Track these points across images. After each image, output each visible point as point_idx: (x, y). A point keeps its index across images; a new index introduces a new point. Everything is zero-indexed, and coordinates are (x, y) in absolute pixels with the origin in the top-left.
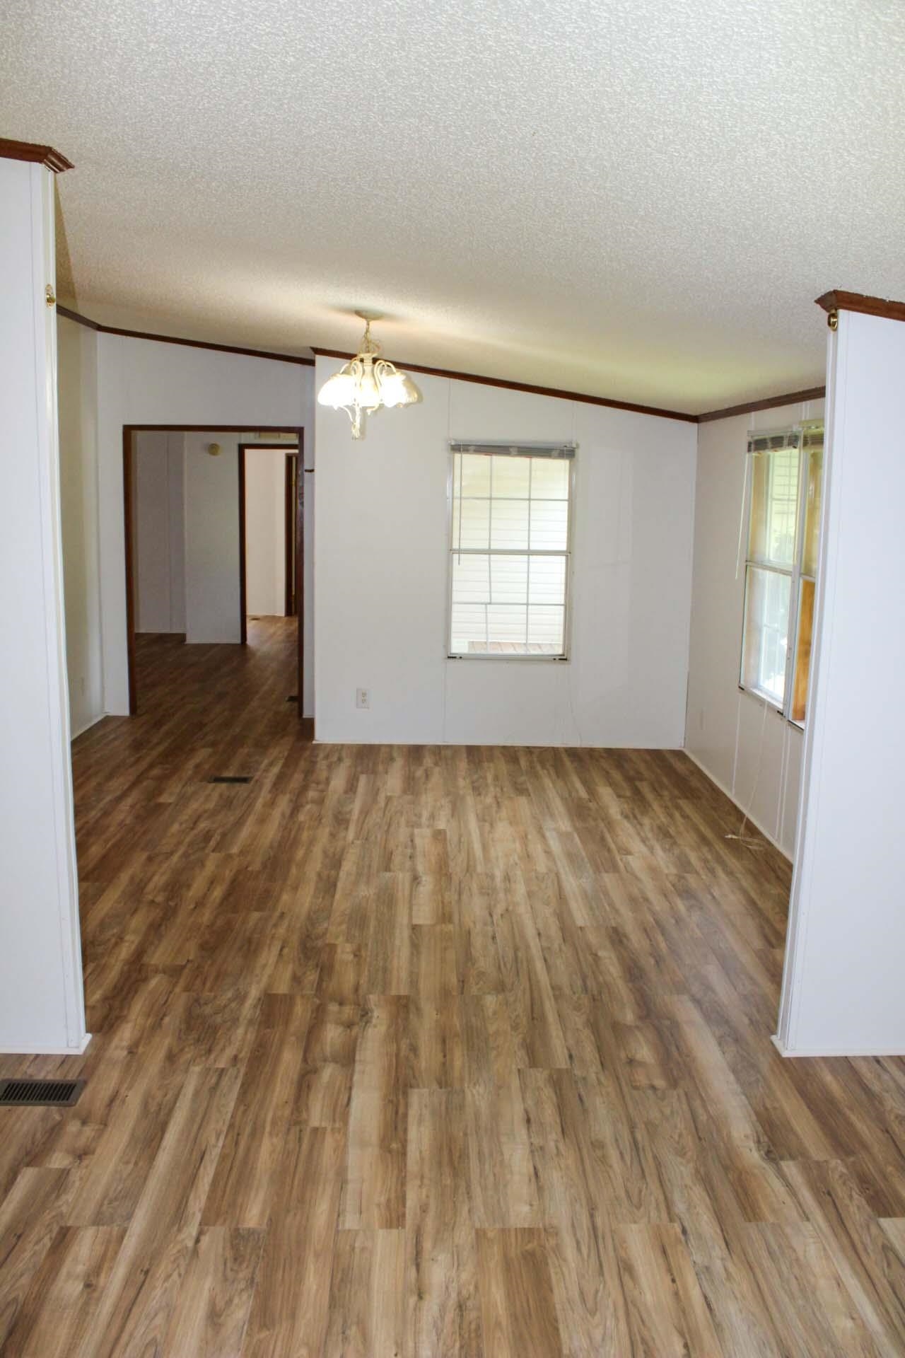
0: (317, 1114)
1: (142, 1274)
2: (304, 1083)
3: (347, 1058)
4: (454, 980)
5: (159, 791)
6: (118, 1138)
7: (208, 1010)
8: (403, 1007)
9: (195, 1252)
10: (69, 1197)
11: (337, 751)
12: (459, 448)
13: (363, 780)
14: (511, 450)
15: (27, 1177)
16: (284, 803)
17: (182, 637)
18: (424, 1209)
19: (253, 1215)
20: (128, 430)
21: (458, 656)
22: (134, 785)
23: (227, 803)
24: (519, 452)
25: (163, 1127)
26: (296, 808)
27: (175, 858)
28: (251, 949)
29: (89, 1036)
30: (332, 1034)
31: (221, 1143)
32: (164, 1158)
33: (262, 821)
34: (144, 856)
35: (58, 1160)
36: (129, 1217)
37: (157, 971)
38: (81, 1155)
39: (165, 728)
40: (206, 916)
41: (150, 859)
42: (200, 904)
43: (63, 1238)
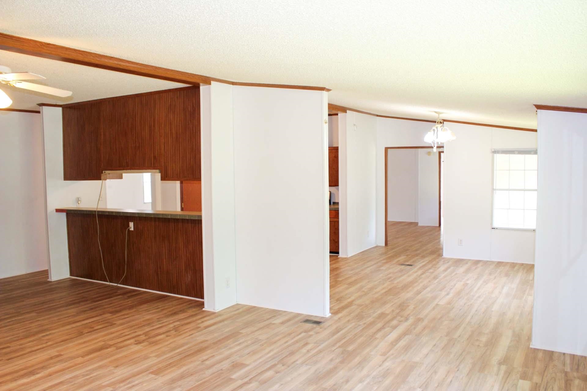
0: (379, 335)
1: (320, 352)
2: (380, 330)
3: (395, 327)
4: (439, 316)
5: (381, 266)
6: (327, 332)
7: (364, 314)
8: (419, 320)
9: (334, 351)
10: (311, 339)
11: (449, 260)
12: (495, 152)
13: (452, 268)
14: (515, 152)
15: (303, 334)
16: (420, 272)
17: (416, 224)
18: (392, 354)
19: (350, 348)
20: (386, 149)
21: (496, 228)
22: (375, 264)
23: (401, 271)
24: (518, 152)
25: (338, 332)
26: (422, 274)
27: (377, 282)
28: (385, 303)
29: (330, 314)
30: (395, 322)
31: (351, 336)
32: (336, 337)
33: (409, 276)
34: (368, 280)
35: (311, 333)
36: (322, 343)
37: (355, 305)
38: (317, 333)
39: (394, 250)
40: (376, 296)
41: (369, 282)
42: (376, 293)
43: (307, 344)
